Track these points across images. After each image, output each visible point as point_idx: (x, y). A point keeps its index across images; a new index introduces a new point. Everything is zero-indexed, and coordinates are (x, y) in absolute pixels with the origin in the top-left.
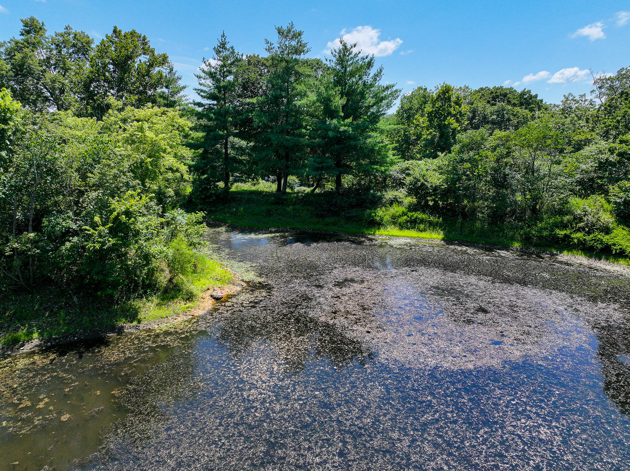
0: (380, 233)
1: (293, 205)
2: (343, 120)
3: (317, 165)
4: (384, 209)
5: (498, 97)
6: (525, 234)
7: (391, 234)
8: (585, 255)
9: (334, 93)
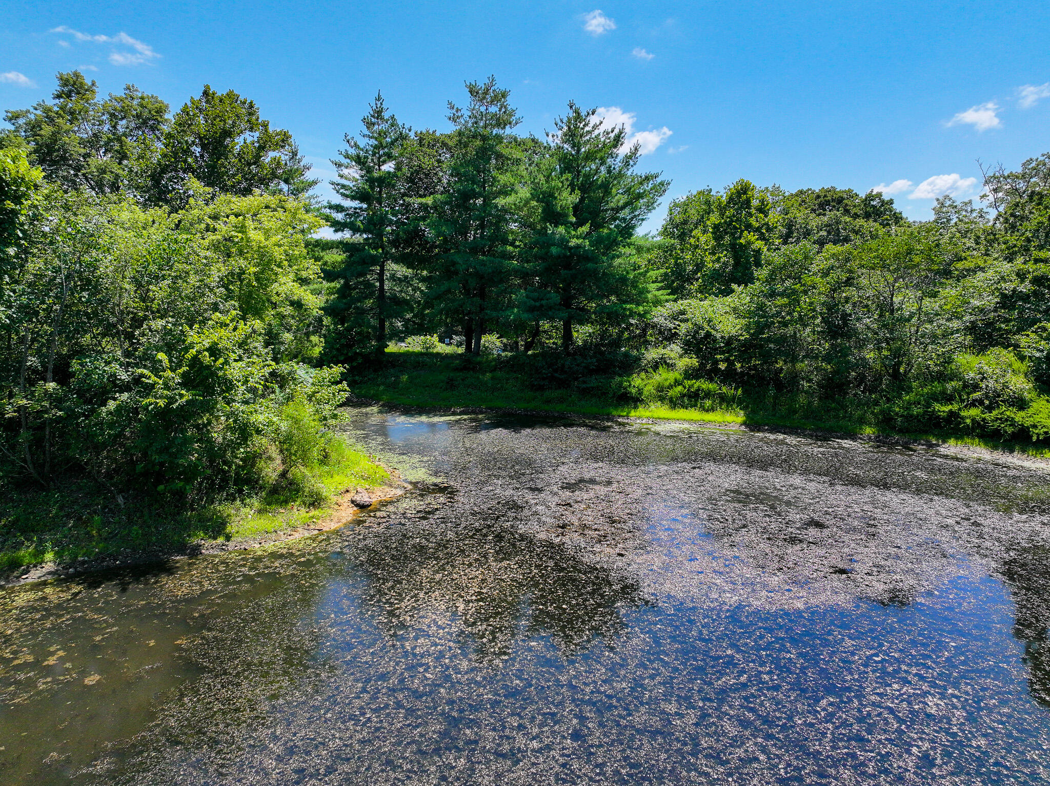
0: (638, 414)
1: (491, 372)
2: (575, 230)
3: (533, 303)
4: (643, 375)
5: (828, 203)
6: (882, 412)
7: (656, 415)
8: (986, 444)
9: (560, 185)
